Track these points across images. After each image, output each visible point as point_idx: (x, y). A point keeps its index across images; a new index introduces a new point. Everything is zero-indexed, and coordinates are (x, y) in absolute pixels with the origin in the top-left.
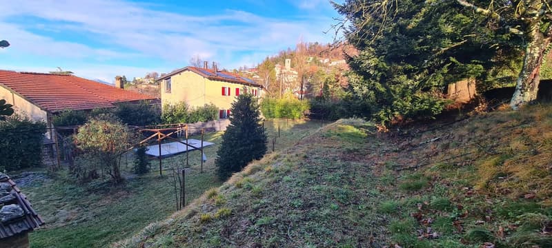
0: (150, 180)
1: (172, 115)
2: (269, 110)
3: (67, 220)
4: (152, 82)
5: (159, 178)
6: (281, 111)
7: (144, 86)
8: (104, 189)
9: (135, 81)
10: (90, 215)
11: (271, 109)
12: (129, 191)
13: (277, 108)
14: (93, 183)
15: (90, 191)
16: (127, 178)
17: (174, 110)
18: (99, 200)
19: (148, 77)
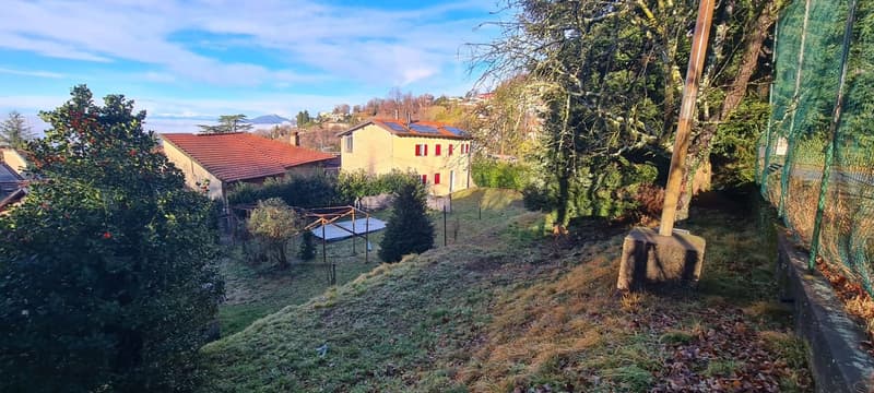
0: (313, 267)
1: (349, 187)
2: (482, 176)
3: (242, 299)
4: (342, 119)
5: (322, 266)
6: (500, 178)
7: (331, 125)
8: (271, 273)
9: (320, 118)
10: (258, 297)
11: (485, 174)
12: (293, 276)
13: (494, 174)
14: (264, 266)
15: (260, 274)
16: (293, 262)
17: (351, 179)
18: (266, 283)
19: (337, 111)
